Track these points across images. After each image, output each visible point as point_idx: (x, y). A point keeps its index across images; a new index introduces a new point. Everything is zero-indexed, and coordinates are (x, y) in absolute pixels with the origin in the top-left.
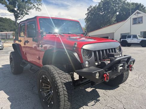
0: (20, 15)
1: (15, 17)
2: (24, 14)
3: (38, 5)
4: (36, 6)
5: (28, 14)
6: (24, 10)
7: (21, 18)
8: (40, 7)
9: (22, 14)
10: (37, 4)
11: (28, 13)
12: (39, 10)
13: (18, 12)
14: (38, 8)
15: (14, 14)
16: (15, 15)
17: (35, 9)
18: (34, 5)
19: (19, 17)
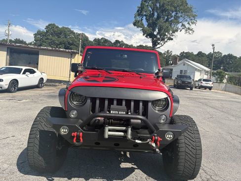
0: (159, 42)
1: (153, 45)
2: (166, 40)
3: (191, 24)
4: (187, 26)
5: (172, 39)
6: (167, 34)
7: (160, 45)
8: (193, 26)
9: (163, 40)
10: (188, 23)
11: (172, 37)
12: (191, 32)
13: (159, 36)
14: (189, 29)
15: (153, 39)
16: (153, 42)
17: (183, 30)
18: (183, 25)
19: (159, 44)
